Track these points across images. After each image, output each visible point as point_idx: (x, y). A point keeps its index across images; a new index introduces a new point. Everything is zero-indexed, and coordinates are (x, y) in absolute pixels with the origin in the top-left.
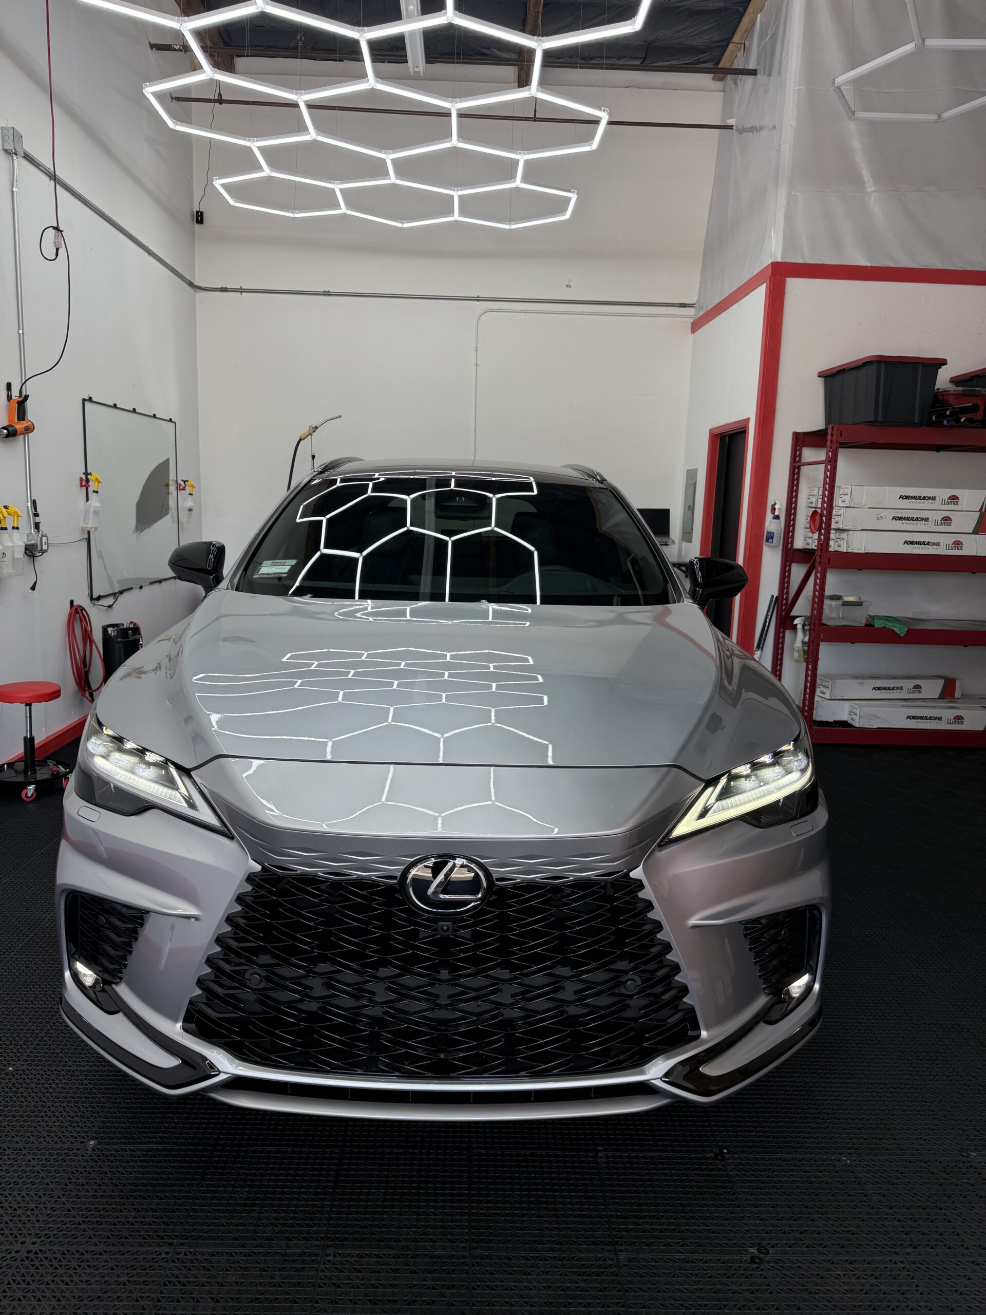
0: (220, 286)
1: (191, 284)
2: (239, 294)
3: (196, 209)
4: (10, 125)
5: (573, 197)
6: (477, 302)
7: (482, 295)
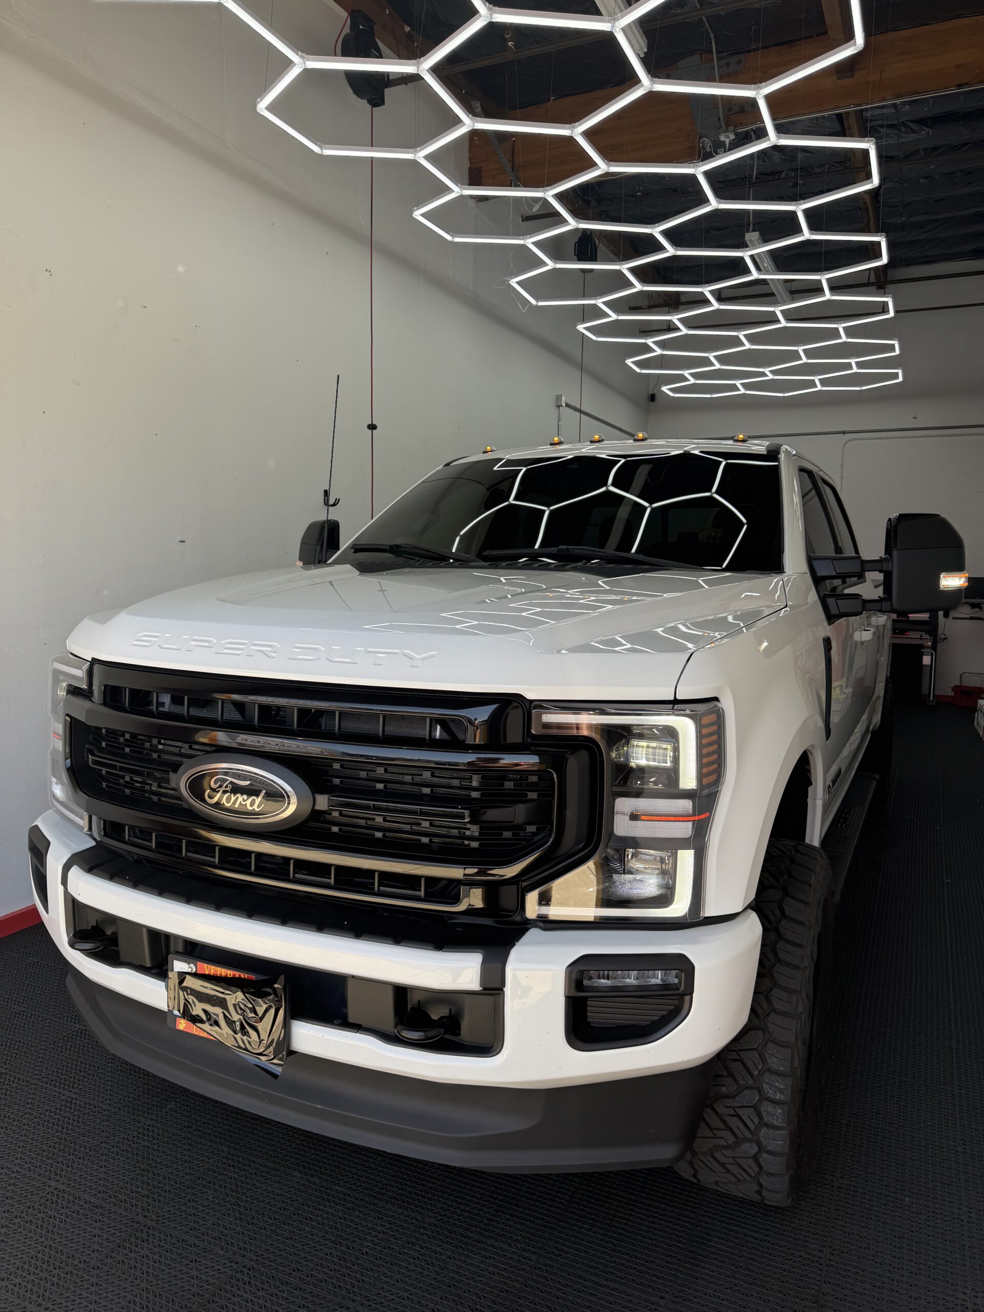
3: (651, 392)
4: (560, 392)
5: (900, 372)
6: (842, 435)
7: (847, 429)
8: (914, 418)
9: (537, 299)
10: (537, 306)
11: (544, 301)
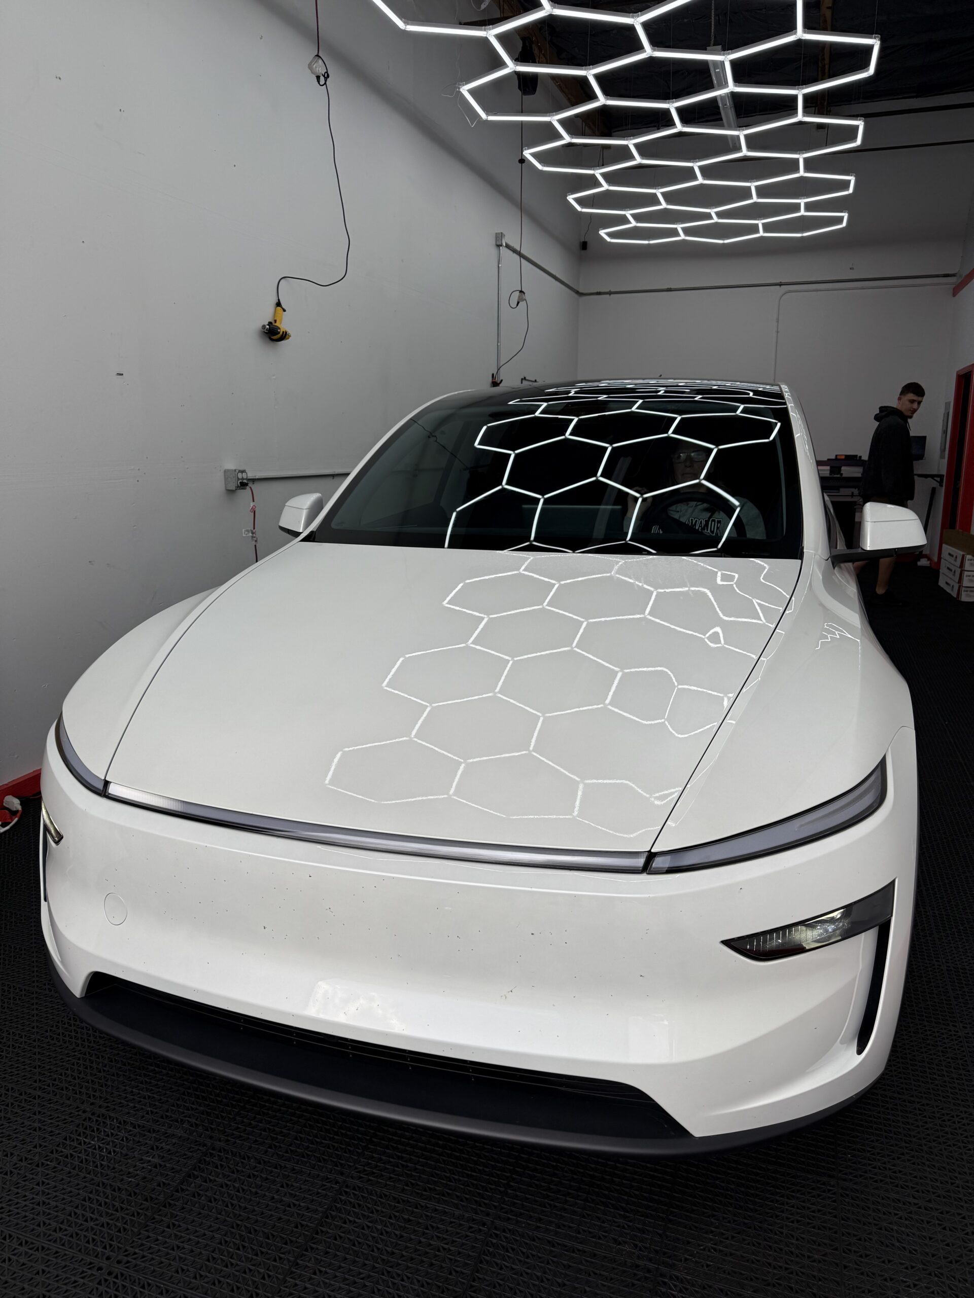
0: (595, 291)
1: (577, 292)
2: (608, 296)
3: (582, 240)
4: (500, 231)
5: (846, 216)
6: (778, 287)
7: (783, 281)
8: (851, 269)
9: (488, 111)
10: (487, 121)
11: (495, 114)
